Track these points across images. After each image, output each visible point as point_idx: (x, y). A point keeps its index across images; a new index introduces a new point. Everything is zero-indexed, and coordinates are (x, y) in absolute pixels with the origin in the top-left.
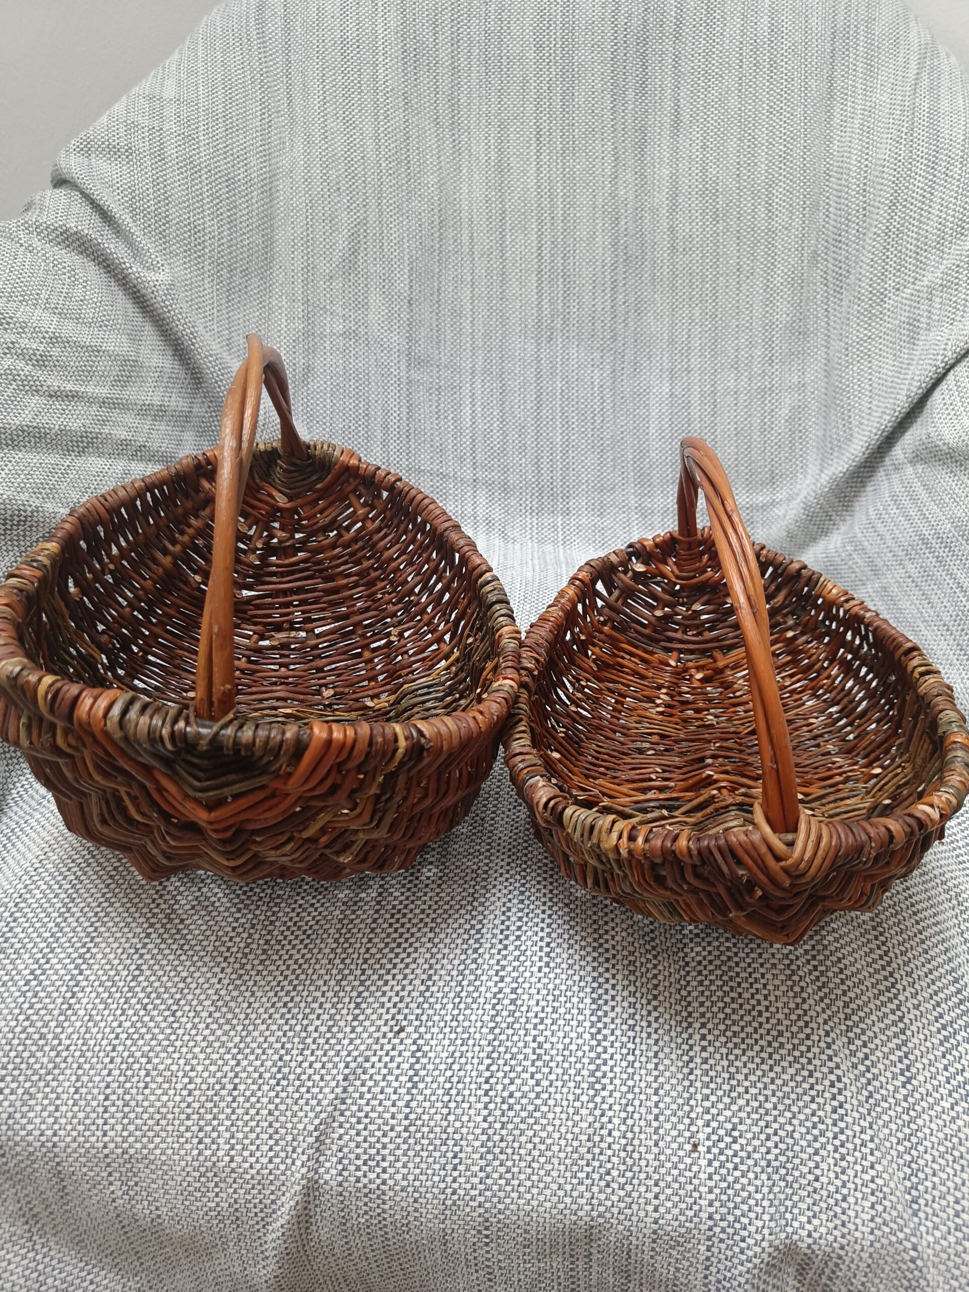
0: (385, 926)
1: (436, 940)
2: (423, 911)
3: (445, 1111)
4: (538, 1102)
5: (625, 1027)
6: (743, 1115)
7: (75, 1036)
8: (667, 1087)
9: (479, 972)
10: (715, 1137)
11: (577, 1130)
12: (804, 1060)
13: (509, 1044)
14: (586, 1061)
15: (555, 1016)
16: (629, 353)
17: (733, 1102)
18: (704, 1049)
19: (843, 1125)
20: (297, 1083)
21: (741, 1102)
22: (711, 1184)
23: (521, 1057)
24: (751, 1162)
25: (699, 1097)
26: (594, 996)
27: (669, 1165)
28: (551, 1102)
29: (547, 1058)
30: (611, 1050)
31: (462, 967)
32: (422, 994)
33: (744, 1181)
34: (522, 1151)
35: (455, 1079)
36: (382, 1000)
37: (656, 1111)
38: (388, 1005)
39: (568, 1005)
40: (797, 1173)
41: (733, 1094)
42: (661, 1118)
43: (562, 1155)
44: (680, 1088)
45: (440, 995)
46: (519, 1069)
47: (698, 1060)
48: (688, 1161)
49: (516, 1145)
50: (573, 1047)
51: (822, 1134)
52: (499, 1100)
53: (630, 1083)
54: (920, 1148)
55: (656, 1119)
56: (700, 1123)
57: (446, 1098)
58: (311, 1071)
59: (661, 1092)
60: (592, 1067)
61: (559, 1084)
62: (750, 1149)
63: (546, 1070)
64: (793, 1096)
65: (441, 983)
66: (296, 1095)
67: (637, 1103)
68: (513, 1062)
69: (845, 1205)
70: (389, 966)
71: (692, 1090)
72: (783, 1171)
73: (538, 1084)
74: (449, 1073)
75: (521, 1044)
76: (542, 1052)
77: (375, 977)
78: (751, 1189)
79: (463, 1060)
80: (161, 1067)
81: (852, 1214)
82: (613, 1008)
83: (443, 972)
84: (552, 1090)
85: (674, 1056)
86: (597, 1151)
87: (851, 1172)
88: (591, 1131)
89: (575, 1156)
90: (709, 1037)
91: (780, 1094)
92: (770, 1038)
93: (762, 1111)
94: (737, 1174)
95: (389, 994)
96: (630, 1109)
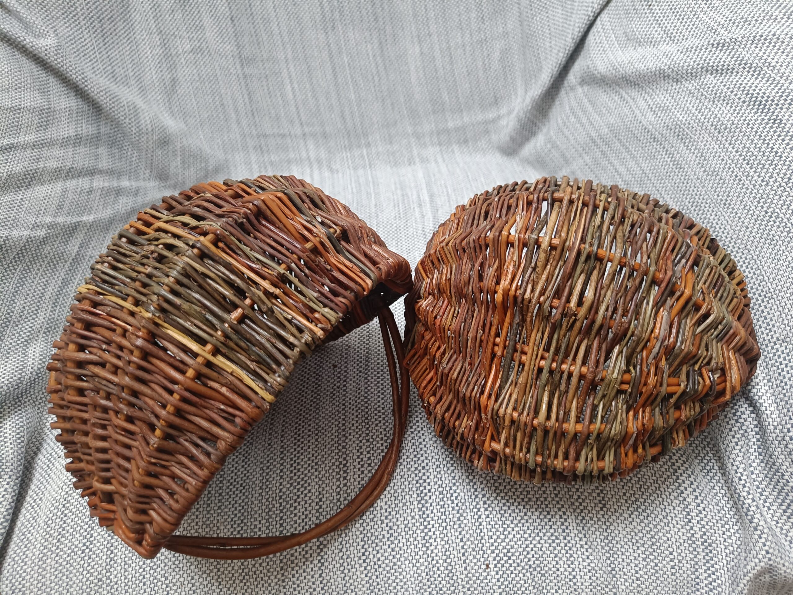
0: (288, 473)
1: (320, 476)
2: (309, 459)
3: (343, 575)
4: (395, 560)
5: (438, 507)
6: (512, 543)
7: (119, 575)
8: (468, 536)
9: (349, 491)
10: (498, 558)
11: (419, 571)
12: (543, 506)
13: (373, 531)
14: (419, 531)
15: (397, 509)
16: (389, 29)
17: (506, 537)
18: (486, 509)
19: (569, 538)
20: (255, 576)
21: (511, 536)
22: (499, 584)
23: (381, 537)
24: (520, 568)
25: (486, 537)
26: (418, 492)
27: (474, 578)
28: (402, 559)
29: (396, 534)
30: (432, 523)
31: (338, 490)
32: (318, 511)
33: (518, 579)
34: (391, 588)
35: (345, 557)
36: (295, 519)
37: (463, 551)
38: (299, 521)
39: (404, 501)
40: (546, 569)
41: (506, 533)
42: (466, 554)
43: (413, 586)
44: (475, 535)
45: (328, 509)
46: (381, 544)
47: (484, 516)
48: (485, 574)
49: (387, 585)
50: (410, 525)
51: (558, 545)
52: (372, 564)
53: (446, 539)
54: (614, 542)
55: (464, 555)
56: (489, 552)
57: (342, 568)
58: (261, 568)
59: (464, 540)
60: (423, 534)
61: (405, 548)
62: (518, 561)
63: (397, 542)
64: (540, 527)
65: (328, 502)
66: (256, 583)
67: (451, 549)
68: (377, 541)
69: (575, 580)
70: (295, 497)
71: (482, 534)
72: (539, 569)
73: (393, 550)
74: (341, 554)
75: (380, 530)
76: (392, 531)
77: (288, 506)
78: (522, 582)
79: (348, 545)
80: (174, 581)
81: (579, 584)
82: (430, 497)
83: (328, 495)
84: (402, 552)
85: (469, 517)
86: (432, 579)
87: (576, 563)
88: (427, 570)
89: (421, 585)
90: (488, 502)
91: (532, 528)
92: (522, 496)
93: (523, 539)
94: (513, 575)
95: (298, 514)
96: (448, 553)
